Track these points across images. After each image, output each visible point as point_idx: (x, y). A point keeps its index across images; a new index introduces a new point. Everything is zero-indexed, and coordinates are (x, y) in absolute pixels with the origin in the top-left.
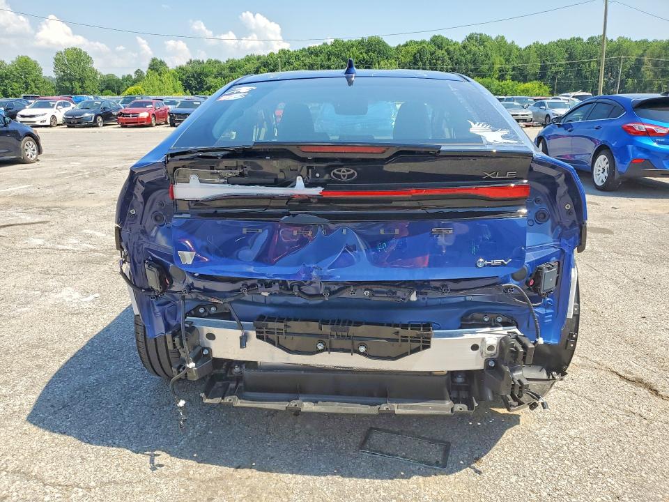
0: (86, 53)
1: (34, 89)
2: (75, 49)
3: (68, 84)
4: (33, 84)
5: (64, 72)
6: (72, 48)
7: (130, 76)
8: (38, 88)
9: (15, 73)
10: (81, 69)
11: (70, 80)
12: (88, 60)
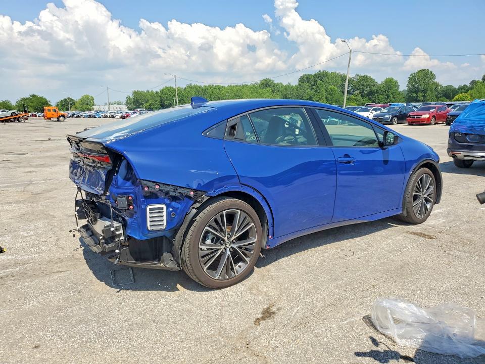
0: (431, 72)
1: (392, 99)
2: (424, 70)
3: (415, 95)
4: (391, 96)
5: (413, 86)
6: (422, 70)
7: (466, 86)
8: (394, 98)
9: (382, 89)
10: (426, 83)
11: (416, 92)
12: (433, 76)
